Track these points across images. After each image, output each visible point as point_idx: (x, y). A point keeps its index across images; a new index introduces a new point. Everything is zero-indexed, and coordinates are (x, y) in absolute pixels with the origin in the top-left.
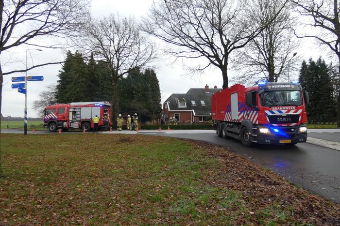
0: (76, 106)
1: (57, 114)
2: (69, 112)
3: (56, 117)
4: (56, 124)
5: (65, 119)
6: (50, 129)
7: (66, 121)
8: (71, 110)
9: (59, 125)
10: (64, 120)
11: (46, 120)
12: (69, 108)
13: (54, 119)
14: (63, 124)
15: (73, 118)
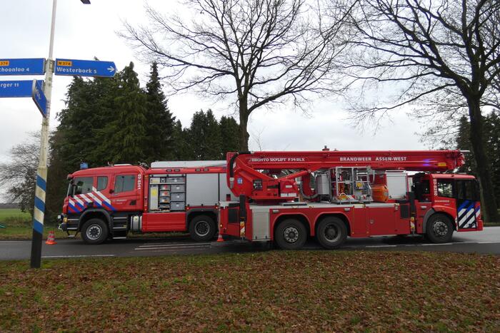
0: (169, 171)
1: (111, 192)
2: (150, 186)
3: (109, 201)
4: (107, 222)
5: (138, 206)
6: (84, 236)
7: (140, 213)
8: (156, 181)
9: (116, 224)
10: (132, 207)
11: (71, 210)
12: (151, 175)
13: (100, 207)
14: (129, 222)
15: (160, 204)
